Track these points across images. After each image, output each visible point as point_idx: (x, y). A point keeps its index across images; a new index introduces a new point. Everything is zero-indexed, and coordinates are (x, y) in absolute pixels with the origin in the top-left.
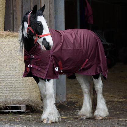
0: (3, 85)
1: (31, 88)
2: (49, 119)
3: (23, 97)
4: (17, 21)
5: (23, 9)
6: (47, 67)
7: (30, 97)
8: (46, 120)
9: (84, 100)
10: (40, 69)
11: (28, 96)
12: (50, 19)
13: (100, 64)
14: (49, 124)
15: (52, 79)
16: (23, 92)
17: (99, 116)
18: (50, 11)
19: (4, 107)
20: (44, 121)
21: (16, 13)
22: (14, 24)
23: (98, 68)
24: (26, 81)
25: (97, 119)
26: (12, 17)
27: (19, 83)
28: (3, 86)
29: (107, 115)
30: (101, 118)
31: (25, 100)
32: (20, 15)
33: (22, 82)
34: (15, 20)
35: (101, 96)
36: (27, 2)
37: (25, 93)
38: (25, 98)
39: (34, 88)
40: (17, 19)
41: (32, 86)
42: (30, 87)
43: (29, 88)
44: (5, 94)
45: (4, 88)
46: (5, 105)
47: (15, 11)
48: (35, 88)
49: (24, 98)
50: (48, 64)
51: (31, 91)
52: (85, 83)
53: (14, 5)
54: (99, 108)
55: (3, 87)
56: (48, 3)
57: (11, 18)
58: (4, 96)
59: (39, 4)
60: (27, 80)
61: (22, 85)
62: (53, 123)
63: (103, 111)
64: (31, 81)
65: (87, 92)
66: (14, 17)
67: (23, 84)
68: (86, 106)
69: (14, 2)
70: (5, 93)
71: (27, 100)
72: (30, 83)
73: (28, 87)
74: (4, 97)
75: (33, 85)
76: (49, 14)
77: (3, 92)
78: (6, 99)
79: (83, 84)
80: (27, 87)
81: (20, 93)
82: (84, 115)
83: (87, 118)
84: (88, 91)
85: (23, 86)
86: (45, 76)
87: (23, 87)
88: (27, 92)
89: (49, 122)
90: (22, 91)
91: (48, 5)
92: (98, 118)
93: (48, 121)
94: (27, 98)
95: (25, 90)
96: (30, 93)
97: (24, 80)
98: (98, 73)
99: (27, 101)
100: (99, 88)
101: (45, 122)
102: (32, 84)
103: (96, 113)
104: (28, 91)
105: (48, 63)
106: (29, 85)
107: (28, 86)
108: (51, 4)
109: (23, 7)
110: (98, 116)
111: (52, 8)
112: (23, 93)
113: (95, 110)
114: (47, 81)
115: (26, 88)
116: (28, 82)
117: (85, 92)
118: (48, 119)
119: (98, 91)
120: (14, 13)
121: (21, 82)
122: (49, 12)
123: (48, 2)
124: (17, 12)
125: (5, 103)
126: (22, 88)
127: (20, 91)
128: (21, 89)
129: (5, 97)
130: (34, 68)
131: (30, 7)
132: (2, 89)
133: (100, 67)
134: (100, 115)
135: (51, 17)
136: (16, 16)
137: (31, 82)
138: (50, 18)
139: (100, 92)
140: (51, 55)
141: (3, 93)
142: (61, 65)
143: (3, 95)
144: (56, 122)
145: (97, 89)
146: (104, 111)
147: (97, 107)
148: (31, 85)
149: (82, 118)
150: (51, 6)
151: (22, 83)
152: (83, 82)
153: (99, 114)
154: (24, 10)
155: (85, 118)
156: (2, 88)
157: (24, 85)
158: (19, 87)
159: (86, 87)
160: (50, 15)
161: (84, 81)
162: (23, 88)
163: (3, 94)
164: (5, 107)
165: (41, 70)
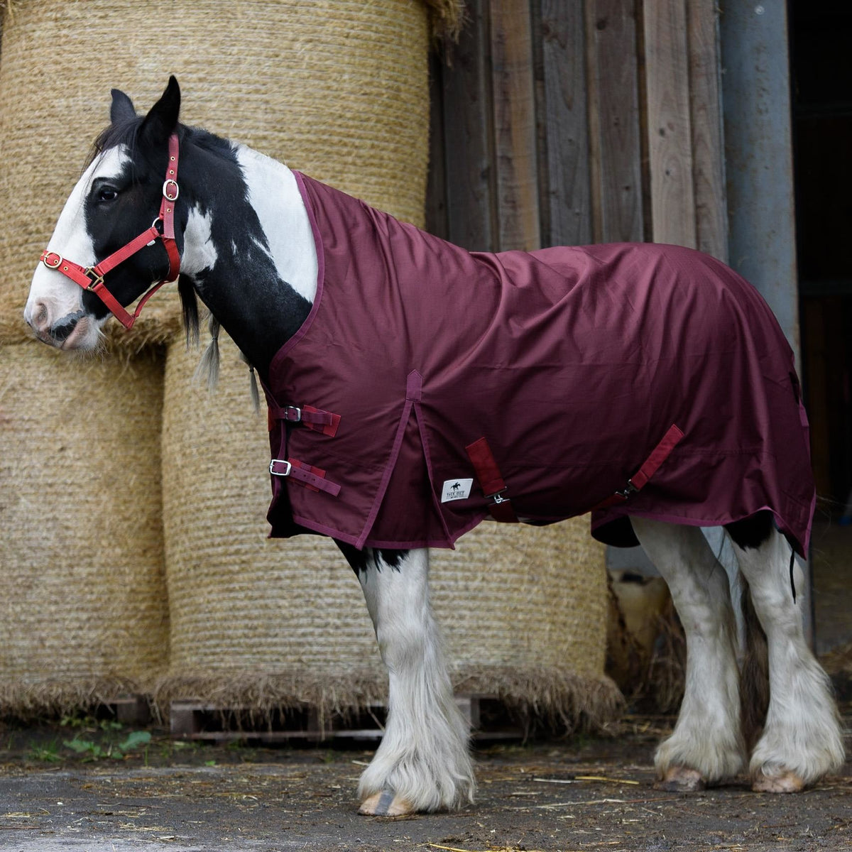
0: (346, 585)
1: (520, 601)
2: (393, 791)
3: (465, 655)
4: (515, 216)
5: (550, 146)
6: (379, 480)
7: (512, 653)
8: (378, 796)
9: (689, 677)
10: (334, 489)
11: (498, 647)
12: (695, 201)
13: (759, 461)
14: (395, 819)
15: (416, 547)
16: (465, 623)
17: (780, 772)
18: (699, 152)
19: (351, 708)
20: (367, 802)
21: (511, 169)
22: (502, 232)
23: (748, 485)
24: (484, 561)
25: (768, 786)
26: (486, 194)
27: (442, 573)
28: (349, 591)
29: (832, 764)
30: (788, 784)
31: (481, 669)
32: (534, 180)
33: (463, 569)
34: (504, 210)
35: (792, 649)
36: (569, 107)
37: (483, 632)
38: (483, 661)
39: (541, 598)
40: (513, 204)
41: (529, 592)
42: (515, 595)
43: (509, 599)
44: (359, 635)
45: (352, 601)
46: (360, 697)
47: (502, 157)
48: (547, 603)
49: (472, 662)
50: (383, 457)
51: (520, 616)
52: (691, 570)
53: (498, 126)
54: (780, 724)
55: (347, 596)
56: (686, 110)
57: (485, 203)
58: (356, 649)
59: (636, 116)
60: (496, 553)
61: (461, 584)
62: (423, 812)
63: (807, 744)
64: (519, 560)
65: (705, 627)
66: (502, 194)
67: (467, 579)
68: (700, 709)
69: (497, 107)
70: (357, 630)
71: (493, 668)
72: (514, 571)
73: (500, 595)
74: (351, 653)
75: (532, 581)
76: (689, 169)
77: (347, 625)
78: (364, 664)
79: (679, 576)
80: (492, 594)
81: (452, 628)
82: (687, 767)
83: (708, 786)
84: (708, 620)
85: (467, 589)
86: (366, 532)
87: (467, 594)
88: (495, 624)
89: (396, 809)
90: (462, 617)
91: (687, 117)
92: (774, 781)
93: (387, 800)
94: (492, 661)
95: (481, 614)
96: (513, 628)
97: (476, 556)
98: (744, 512)
99: (493, 680)
100: (773, 601)
101: (370, 806)
102: (526, 577)
103: (763, 751)
104: (500, 619)
105: (389, 455)
106: (505, 581)
107: (499, 589)
108: (702, 112)
109: (549, 138)
110: (770, 772)
111: (708, 138)
112: (470, 628)
113: (758, 737)
114: (383, 562)
115: (487, 599)
116: (498, 566)
117: (696, 627)
118: (389, 792)
119: (770, 620)
120: (502, 173)
121: (456, 568)
122: (689, 160)
123: (686, 101)
124: (515, 163)
125: (359, 690)
126: (462, 603)
127: (449, 622)
128: (455, 609)
129: (361, 654)
130: (302, 484)
131: (583, 133)
132: (341, 606)
133: (758, 477)
134: (782, 766)
135: (702, 187)
136: (511, 188)
137: (524, 563)
138: (696, 192)
139: (786, 627)
140: (409, 405)
141: (347, 630)
142: (491, 463)
143: (348, 644)
144: (442, 810)
145: (766, 609)
146: (814, 738)
147: (770, 720)
148: (522, 582)
149: (674, 783)
150: (701, 122)
151: (460, 574)
152: (679, 564)
153: (778, 757)
154: (551, 155)
155: (691, 785)
156: (342, 600)
157: (476, 583)
158: (442, 598)
159: (697, 596)
160: (696, 173)
161: (683, 557)
162: (471, 604)
163: (349, 635)
164: (357, 710)
165: (340, 494)
